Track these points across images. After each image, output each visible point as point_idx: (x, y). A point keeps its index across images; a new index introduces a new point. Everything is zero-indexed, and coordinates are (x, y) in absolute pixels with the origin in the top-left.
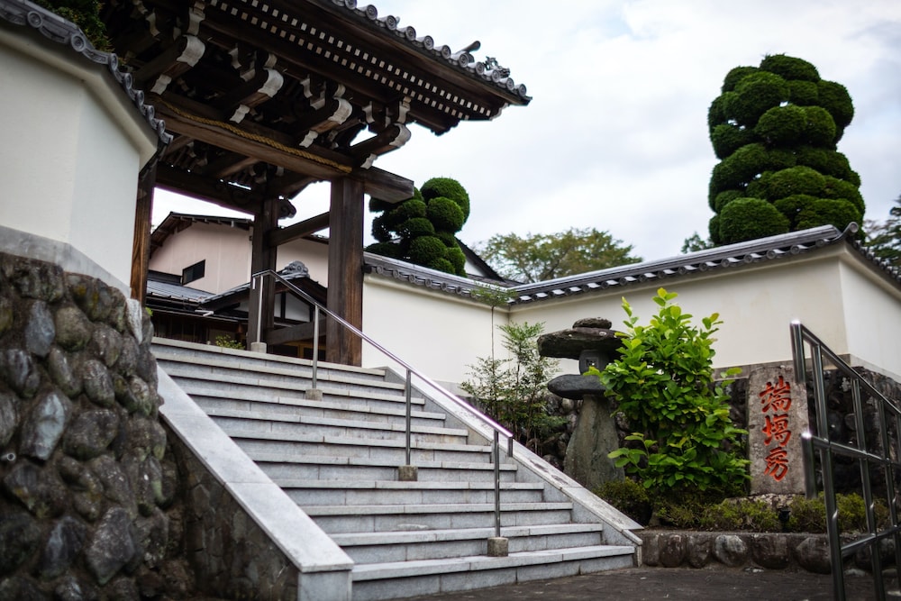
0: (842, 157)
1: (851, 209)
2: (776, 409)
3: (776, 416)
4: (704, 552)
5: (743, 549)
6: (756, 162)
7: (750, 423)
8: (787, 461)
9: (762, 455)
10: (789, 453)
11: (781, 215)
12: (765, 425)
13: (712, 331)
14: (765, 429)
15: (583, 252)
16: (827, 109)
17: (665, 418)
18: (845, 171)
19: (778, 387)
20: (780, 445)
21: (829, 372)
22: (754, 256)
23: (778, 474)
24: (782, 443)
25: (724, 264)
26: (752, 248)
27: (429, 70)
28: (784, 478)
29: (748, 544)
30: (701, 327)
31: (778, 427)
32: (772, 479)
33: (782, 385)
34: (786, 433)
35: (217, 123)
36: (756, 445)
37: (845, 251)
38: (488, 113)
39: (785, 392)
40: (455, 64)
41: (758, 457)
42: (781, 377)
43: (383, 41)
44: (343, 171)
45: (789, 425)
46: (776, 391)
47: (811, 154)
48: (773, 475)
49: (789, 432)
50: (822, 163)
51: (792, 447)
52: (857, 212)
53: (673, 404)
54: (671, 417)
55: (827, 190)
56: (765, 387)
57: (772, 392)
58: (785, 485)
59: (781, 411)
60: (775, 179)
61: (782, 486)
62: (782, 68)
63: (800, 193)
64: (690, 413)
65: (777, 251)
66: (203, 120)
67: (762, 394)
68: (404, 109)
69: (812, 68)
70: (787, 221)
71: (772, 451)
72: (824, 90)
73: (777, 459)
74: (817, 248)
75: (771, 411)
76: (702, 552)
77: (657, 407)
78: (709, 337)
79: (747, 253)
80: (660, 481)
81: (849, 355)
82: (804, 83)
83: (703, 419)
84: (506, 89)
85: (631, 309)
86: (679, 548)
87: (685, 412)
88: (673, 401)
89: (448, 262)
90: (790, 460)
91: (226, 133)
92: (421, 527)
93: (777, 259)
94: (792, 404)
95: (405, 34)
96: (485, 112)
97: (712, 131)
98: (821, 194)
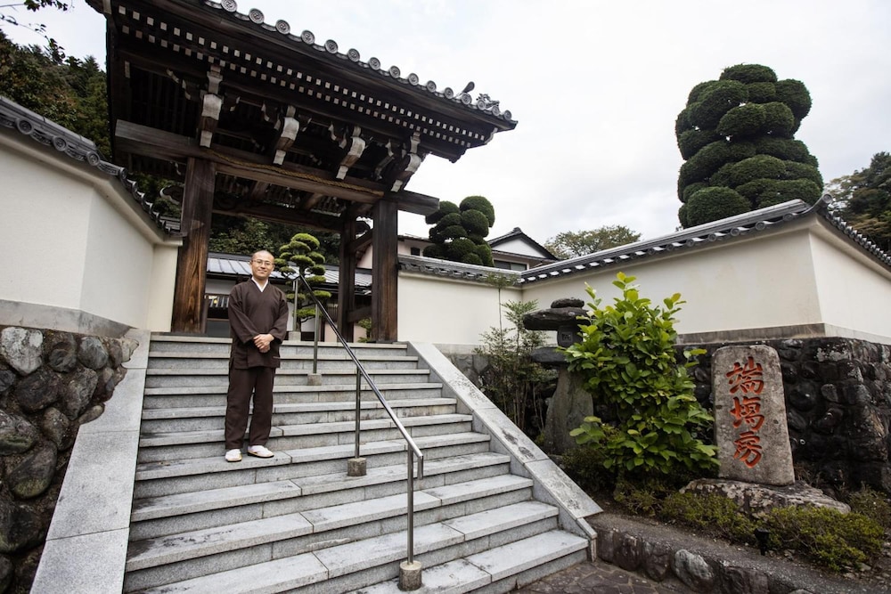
0: (800, 143)
1: (812, 186)
2: (746, 391)
3: (746, 398)
4: (662, 565)
5: (708, 576)
6: (718, 157)
7: (717, 403)
8: (760, 447)
9: (730, 437)
10: (762, 439)
11: (742, 198)
12: (734, 407)
13: (675, 311)
14: (733, 411)
15: (612, 239)
16: (785, 103)
17: (623, 401)
18: (803, 155)
19: (748, 368)
20: (751, 430)
21: (801, 342)
22: (718, 234)
23: (749, 460)
24: (753, 428)
25: (689, 244)
26: (715, 228)
27: (423, 106)
28: (757, 465)
29: (715, 571)
30: (664, 308)
31: (748, 411)
32: (742, 464)
33: (752, 366)
34: (759, 418)
35: (264, 166)
36: (724, 426)
37: (817, 224)
38: (482, 138)
39: (755, 374)
40: (441, 96)
41: (726, 440)
42: (751, 358)
43: (374, 83)
44: (378, 195)
45: (762, 410)
46: (745, 372)
47: (770, 144)
48: (744, 459)
49: (762, 417)
50: (781, 150)
51: (765, 433)
52: (818, 188)
53: (632, 387)
54: (630, 401)
55: (787, 173)
56: (732, 368)
57: (741, 373)
58: (759, 473)
59: (751, 394)
60: (735, 169)
61: (755, 473)
62: (741, 74)
63: (760, 178)
64: (650, 397)
65: (741, 229)
66: (251, 164)
67: (729, 374)
68: (415, 142)
69: (769, 71)
70: (749, 203)
71: (742, 434)
72: (781, 88)
73: (749, 443)
74: (785, 222)
75: (740, 393)
76: (660, 565)
77: (616, 390)
78: (671, 316)
79: (711, 233)
80: (620, 462)
81: (823, 324)
82: (762, 84)
83: (664, 400)
84: (492, 115)
85: (594, 291)
86: (634, 553)
87: (644, 396)
88: (631, 384)
89: (476, 255)
90: (765, 447)
91: (274, 173)
92: (339, 541)
93: (741, 235)
94: (765, 387)
95: (389, 73)
96: (480, 137)
97: (678, 137)
98: (783, 177)
